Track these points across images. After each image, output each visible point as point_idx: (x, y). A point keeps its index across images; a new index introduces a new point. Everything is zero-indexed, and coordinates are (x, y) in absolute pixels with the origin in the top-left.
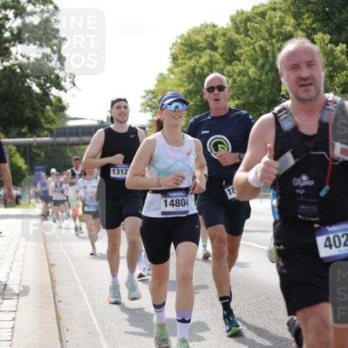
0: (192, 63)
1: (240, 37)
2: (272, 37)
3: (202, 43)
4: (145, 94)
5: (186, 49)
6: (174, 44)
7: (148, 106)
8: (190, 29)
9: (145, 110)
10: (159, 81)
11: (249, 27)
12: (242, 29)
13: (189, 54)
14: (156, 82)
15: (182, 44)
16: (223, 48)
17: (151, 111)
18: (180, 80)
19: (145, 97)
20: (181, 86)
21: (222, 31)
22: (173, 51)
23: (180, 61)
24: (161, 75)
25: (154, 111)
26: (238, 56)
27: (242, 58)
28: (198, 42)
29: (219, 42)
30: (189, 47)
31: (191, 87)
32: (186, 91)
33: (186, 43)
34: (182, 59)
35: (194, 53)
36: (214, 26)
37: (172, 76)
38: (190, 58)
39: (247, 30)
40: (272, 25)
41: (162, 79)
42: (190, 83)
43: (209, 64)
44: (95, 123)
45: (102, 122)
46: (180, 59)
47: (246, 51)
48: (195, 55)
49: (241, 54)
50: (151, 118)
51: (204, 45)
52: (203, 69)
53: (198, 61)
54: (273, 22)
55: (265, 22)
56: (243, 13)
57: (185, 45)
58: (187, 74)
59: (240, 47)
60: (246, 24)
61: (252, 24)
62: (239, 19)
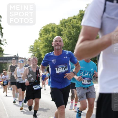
0: (46, 36)
1: (63, 28)
2: (73, 28)
3: (50, 30)
4: (30, 47)
5: (45, 31)
6: (40, 30)
7: (31, 51)
8: (46, 25)
9: (30, 53)
10: (35, 42)
11: (66, 24)
12: (64, 26)
13: (46, 33)
14: (34, 43)
15: (43, 29)
16: (57, 32)
18: (42, 42)
19: (30, 48)
20: (43, 44)
21: (57, 26)
22: (40, 32)
23: (43, 35)
24: (36, 40)
25: (33, 52)
26: (62, 34)
27: (64, 35)
28: (49, 29)
29: (56, 30)
30: (46, 31)
31: (46, 44)
32: (44, 45)
33: (45, 29)
34: (44, 35)
35: (47, 33)
36: (55, 24)
37: (39, 41)
38: (46, 35)
39: (65, 26)
41: (36, 41)
42: (46, 43)
43: (52, 37)
44: (13, 56)
45: (15, 56)
46: (43, 34)
47: (65, 33)
48: (48, 33)
49: (63, 34)
50: (32, 55)
51: (51, 30)
52: (50, 39)
53: (49, 36)
54: (74, 23)
55: (71, 23)
56: (64, 20)
57: (45, 30)
58: (45, 40)
59: (63, 31)
60: (65, 24)
61: (67, 23)
62: (63, 22)
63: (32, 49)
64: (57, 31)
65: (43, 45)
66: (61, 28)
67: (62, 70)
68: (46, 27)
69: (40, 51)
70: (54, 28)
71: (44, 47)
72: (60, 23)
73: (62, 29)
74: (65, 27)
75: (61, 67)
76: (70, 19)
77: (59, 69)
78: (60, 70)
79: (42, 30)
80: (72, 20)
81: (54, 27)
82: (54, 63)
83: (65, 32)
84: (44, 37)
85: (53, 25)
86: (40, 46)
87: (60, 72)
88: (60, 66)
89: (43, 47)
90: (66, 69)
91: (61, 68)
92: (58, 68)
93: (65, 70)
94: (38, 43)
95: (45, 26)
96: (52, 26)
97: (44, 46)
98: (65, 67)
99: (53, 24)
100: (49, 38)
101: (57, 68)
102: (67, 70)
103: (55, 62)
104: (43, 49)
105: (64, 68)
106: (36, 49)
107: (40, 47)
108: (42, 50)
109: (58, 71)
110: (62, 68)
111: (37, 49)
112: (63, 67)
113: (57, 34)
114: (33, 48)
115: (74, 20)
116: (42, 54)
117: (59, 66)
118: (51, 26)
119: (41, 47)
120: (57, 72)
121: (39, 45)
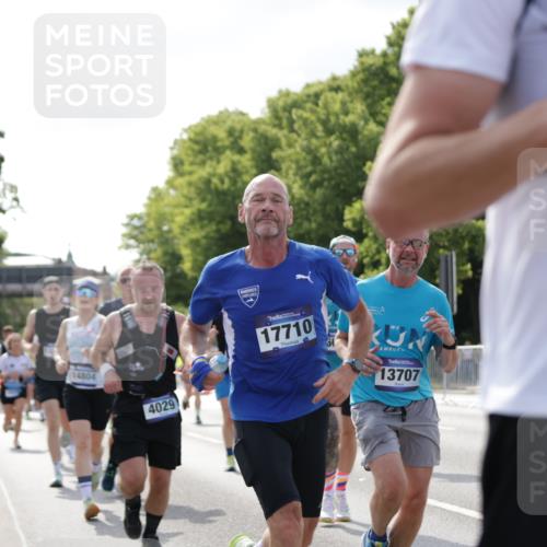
0: (203, 172)
1: (281, 134)
2: (329, 132)
3: (222, 140)
4: (126, 221)
5: (196, 147)
6: (176, 142)
7: (133, 237)
8: (203, 119)
9: (128, 247)
10: (149, 198)
11: (294, 117)
12: (285, 122)
13: (201, 157)
14: (146, 201)
15: (190, 140)
16: (253, 151)
17: (138, 247)
18: (185, 197)
19: (127, 225)
20: (186, 207)
21: (252, 126)
22: (175, 152)
23: (187, 168)
24: (155, 189)
25: (142, 246)
26: (277, 161)
27: (284, 166)
28: (215, 139)
29: (247, 141)
30: (202, 144)
31: (204, 206)
32: (193, 214)
33: (200, 138)
34: (192, 164)
35: (208, 155)
36: (242, 114)
37: (172, 192)
38: (203, 163)
39: (291, 122)
40: (328, 115)
41: (157, 195)
42: (203, 200)
43: (232, 175)
44: (47, 262)
45: (60, 261)
46: (187, 163)
47: (289, 156)
48: (211, 158)
49: (283, 159)
50: (136, 256)
51: (227, 143)
52: (222, 182)
53: (215, 169)
54: (331, 110)
55: (319, 109)
56: (288, 94)
57: (196, 142)
58: (197, 188)
59: (280, 147)
60: (290, 112)
61: (300, 112)
62: (281, 103)
63: (135, 233)
64: (251, 145)
65: (188, 212)
66: (273, 132)
67: (288, 336)
68: (205, 128)
69: (174, 237)
70: (242, 131)
71: (192, 222)
72: (267, 110)
73: (278, 140)
74: (292, 130)
75: (280, 325)
76: (312, 91)
77: (272, 334)
78: (277, 339)
79: (183, 141)
80: (322, 98)
81: (238, 127)
82: (250, 303)
83: (291, 151)
84: (191, 173)
85: (233, 121)
86: (172, 215)
87: (279, 345)
88: (278, 317)
89: (187, 221)
90: (306, 332)
91: (283, 327)
92: (269, 328)
93: (304, 335)
94: (166, 201)
95: (196, 126)
96: (229, 123)
97: (193, 217)
98: (301, 322)
99: (233, 117)
100: (215, 181)
101: (262, 329)
102: (312, 336)
103: (254, 298)
104: (188, 230)
105: (297, 325)
106: (156, 232)
107: (173, 221)
108: (182, 234)
109: (268, 341)
110: (288, 326)
111: (159, 228)
112: (293, 323)
113: (253, 159)
114: (144, 226)
115: (330, 95)
116: (185, 252)
117: (274, 318)
118: (224, 122)
119: (180, 220)
120: (264, 347)
121: (167, 210)
